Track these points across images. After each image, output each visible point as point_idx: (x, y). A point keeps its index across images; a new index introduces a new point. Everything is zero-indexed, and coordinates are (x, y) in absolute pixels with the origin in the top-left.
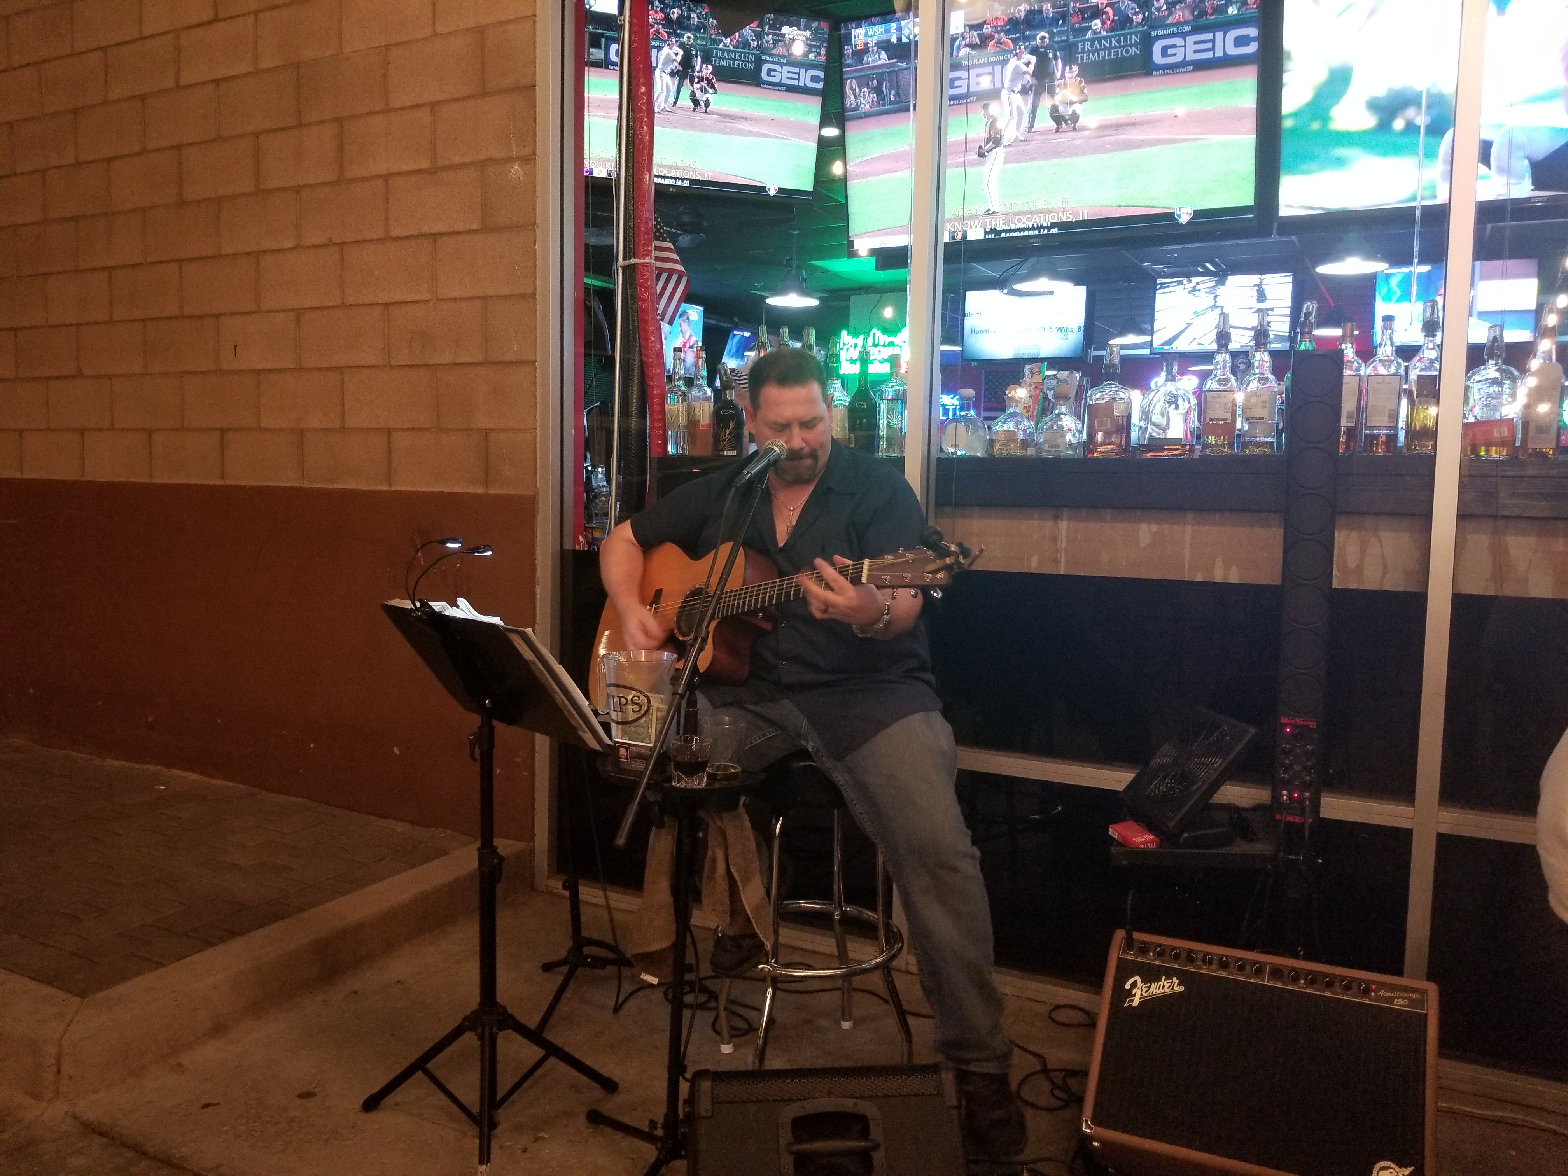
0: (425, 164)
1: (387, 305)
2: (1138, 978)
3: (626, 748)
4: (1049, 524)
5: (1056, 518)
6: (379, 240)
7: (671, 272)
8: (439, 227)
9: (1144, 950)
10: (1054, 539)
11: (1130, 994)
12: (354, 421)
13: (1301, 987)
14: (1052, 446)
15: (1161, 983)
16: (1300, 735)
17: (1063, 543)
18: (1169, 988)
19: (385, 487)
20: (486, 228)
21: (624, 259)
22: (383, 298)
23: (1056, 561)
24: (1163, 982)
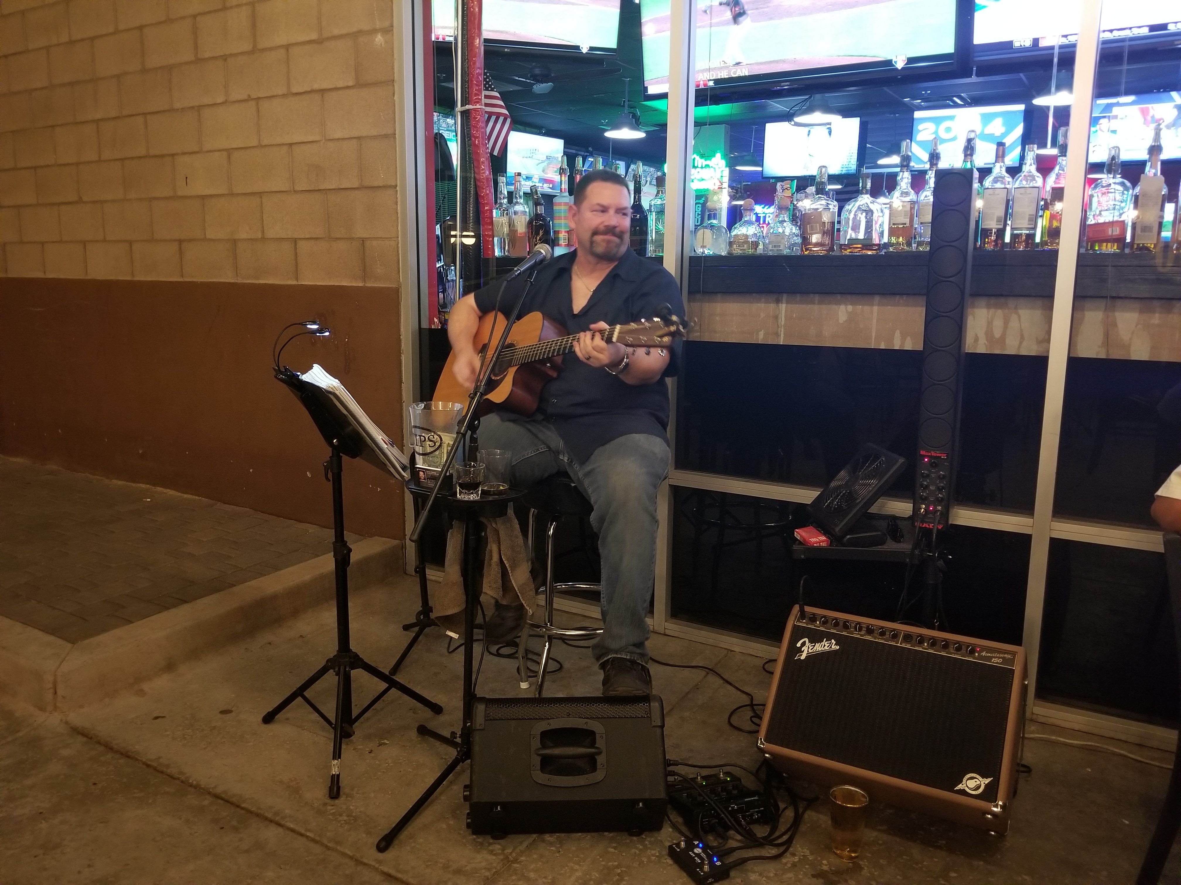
0: (314, 36)
1: (291, 145)
2: (806, 640)
3: (424, 472)
4: (772, 306)
5: (778, 301)
6: (284, 96)
7: (498, 115)
8: (325, 85)
9: (813, 619)
10: (776, 318)
11: (800, 651)
12: (271, 234)
13: (925, 648)
14: (775, 246)
15: (823, 643)
16: (935, 464)
17: (782, 321)
18: (828, 647)
19: (294, 283)
20: (360, 85)
21: (461, 106)
22: (287, 140)
23: (777, 335)
24: (825, 642)
